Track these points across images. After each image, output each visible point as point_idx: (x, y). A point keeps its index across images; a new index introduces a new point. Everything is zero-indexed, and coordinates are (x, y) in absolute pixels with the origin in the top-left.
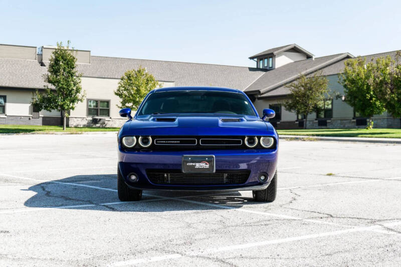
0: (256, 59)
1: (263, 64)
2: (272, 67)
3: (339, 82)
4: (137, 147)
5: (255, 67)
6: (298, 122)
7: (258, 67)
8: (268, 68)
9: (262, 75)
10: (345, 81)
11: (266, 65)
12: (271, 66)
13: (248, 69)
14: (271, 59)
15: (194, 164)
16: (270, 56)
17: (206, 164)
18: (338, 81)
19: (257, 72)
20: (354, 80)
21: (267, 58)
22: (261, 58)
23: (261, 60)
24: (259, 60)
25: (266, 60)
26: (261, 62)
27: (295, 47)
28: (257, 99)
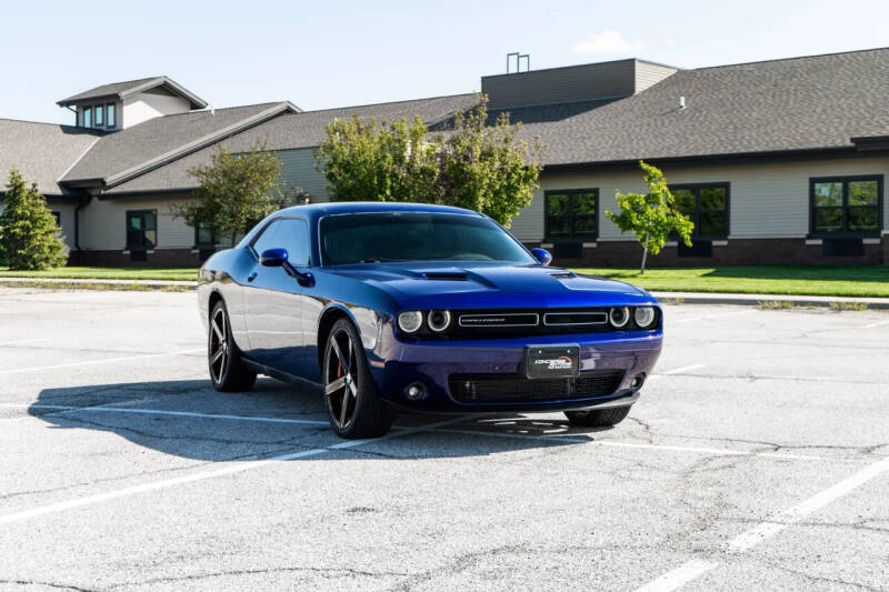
0: (74, 107)
1: (93, 118)
2: (114, 126)
3: (317, 168)
4: (426, 331)
5: (74, 124)
6: (197, 251)
7: (80, 124)
8: (104, 128)
9: (94, 143)
10: (331, 166)
11: (99, 121)
12: (111, 123)
13: (59, 128)
14: (111, 109)
15: (546, 362)
16: (111, 100)
17: (567, 361)
18: (315, 165)
19: (82, 136)
20: (349, 164)
21: (102, 105)
22: (86, 104)
23: (85, 108)
24: (81, 110)
25: (99, 110)
26: (88, 113)
27: (166, 84)
28: (95, 199)
